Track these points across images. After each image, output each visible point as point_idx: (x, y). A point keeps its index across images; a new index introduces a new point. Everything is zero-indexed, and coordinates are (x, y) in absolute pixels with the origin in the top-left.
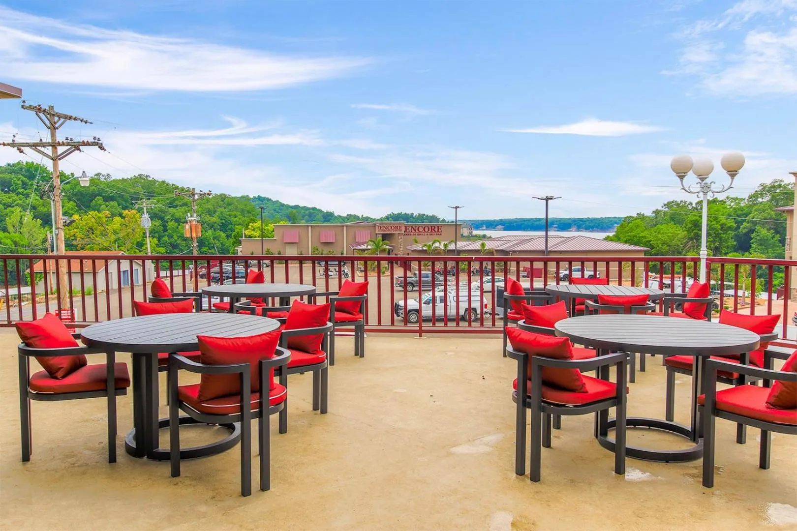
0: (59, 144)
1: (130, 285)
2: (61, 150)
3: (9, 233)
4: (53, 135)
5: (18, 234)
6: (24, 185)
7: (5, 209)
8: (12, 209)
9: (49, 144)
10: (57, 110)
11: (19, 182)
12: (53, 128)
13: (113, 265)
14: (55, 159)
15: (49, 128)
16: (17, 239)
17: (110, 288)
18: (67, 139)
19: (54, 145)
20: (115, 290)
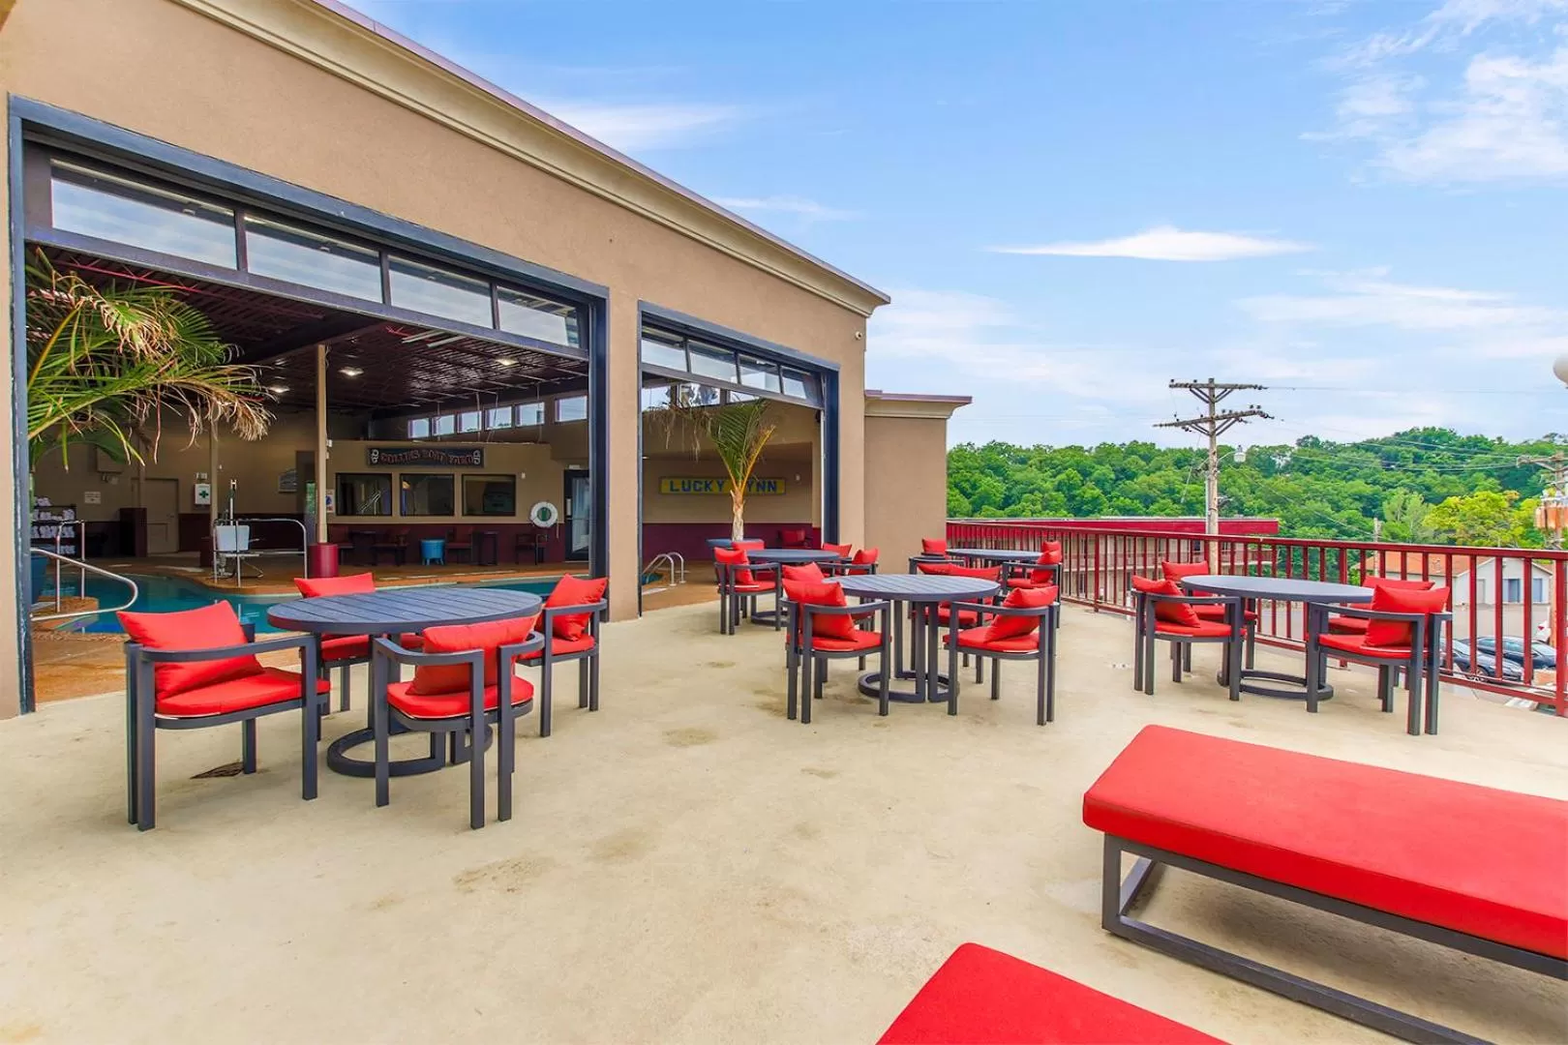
0: (1218, 418)
1: (1522, 602)
2: (1218, 423)
3: (1386, 521)
4: (1212, 409)
5: (1398, 523)
6: (1417, 459)
7: (1384, 490)
8: (1394, 491)
9: (1206, 420)
10: (1216, 382)
11: (1410, 455)
12: (1211, 401)
13: (1486, 569)
14: (1212, 435)
15: (1207, 402)
16: (1397, 530)
17: (1478, 602)
18: (1224, 411)
19: (1211, 420)
20: (1488, 606)
